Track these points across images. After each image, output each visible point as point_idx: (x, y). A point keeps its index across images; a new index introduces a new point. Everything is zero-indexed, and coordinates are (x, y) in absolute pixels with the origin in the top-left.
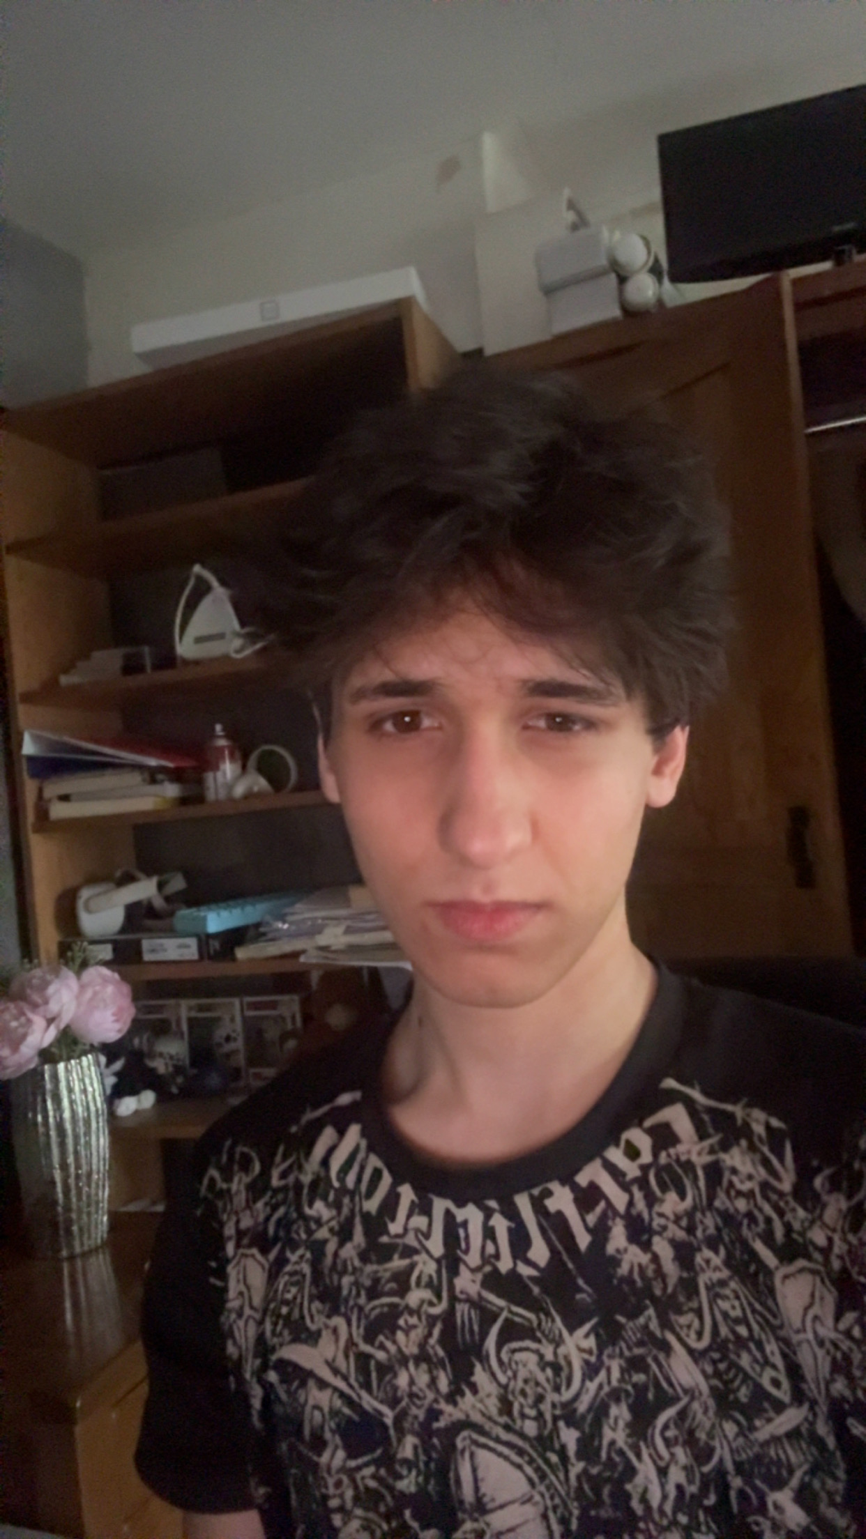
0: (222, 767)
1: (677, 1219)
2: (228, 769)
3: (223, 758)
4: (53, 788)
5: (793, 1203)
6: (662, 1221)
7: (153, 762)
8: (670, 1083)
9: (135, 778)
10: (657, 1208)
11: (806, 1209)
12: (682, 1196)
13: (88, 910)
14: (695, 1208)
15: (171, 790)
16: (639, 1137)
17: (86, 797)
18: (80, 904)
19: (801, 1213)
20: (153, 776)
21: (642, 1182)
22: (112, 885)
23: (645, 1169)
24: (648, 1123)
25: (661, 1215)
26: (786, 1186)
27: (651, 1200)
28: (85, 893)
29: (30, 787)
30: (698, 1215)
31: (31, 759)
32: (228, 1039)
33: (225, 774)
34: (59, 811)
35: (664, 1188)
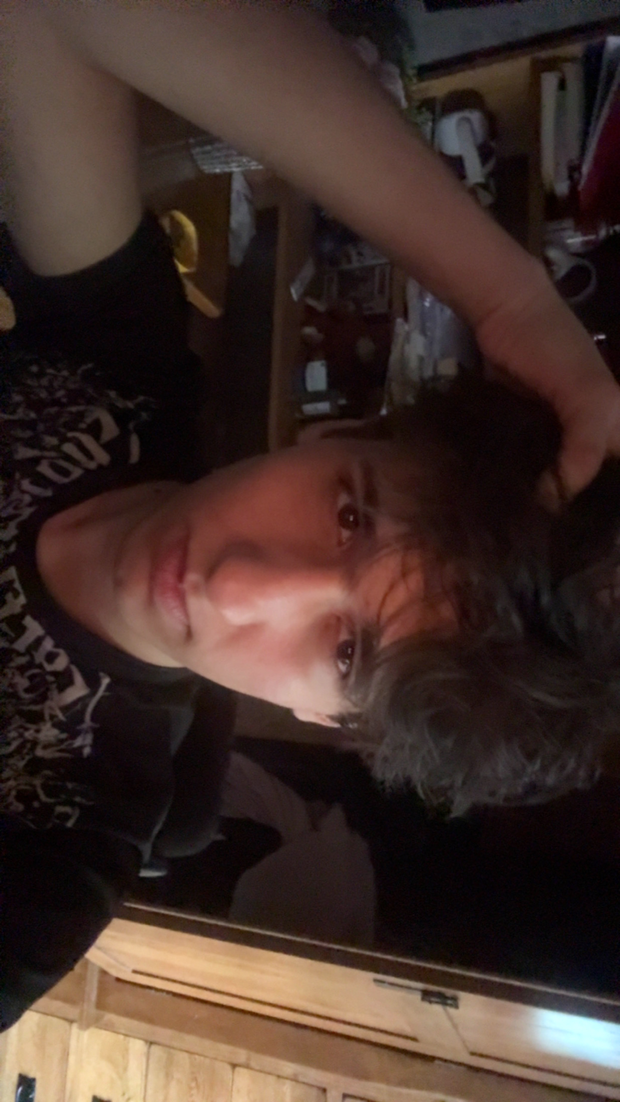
0: (579, 233)
1: (11, 685)
2: (575, 240)
3: (585, 234)
4: (573, 74)
5: (27, 758)
6: (10, 676)
7: (585, 169)
8: (106, 681)
9: (573, 152)
10: (17, 673)
11: (26, 766)
12: (27, 691)
13: (459, 124)
14: (19, 698)
15: (562, 188)
16: (61, 662)
17: (561, 108)
18: (466, 114)
19: (22, 764)
20: (574, 170)
21: (31, 664)
22: (480, 140)
23: (40, 666)
24: (74, 669)
25: (13, 674)
26: (40, 752)
27: (22, 669)
28: (475, 116)
29: (576, 49)
30: (14, 701)
31: (603, 45)
32: (360, 254)
33: (572, 237)
34: (550, 81)
35: (31, 678)
